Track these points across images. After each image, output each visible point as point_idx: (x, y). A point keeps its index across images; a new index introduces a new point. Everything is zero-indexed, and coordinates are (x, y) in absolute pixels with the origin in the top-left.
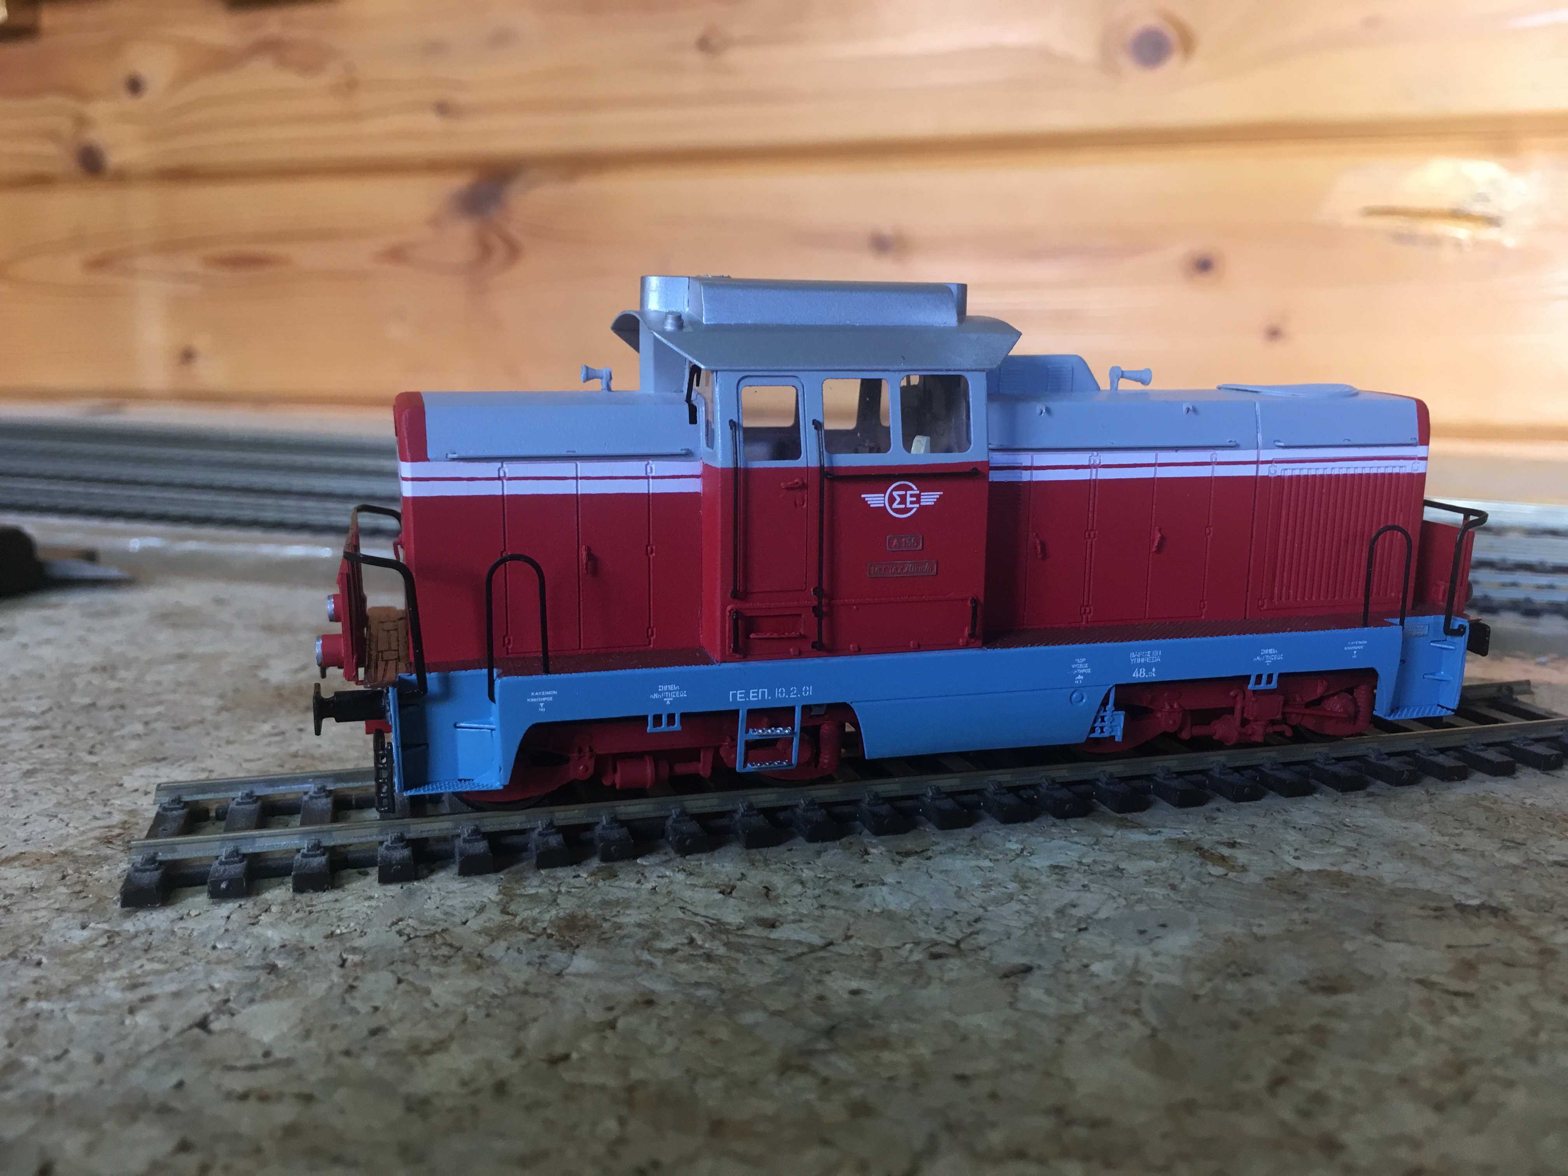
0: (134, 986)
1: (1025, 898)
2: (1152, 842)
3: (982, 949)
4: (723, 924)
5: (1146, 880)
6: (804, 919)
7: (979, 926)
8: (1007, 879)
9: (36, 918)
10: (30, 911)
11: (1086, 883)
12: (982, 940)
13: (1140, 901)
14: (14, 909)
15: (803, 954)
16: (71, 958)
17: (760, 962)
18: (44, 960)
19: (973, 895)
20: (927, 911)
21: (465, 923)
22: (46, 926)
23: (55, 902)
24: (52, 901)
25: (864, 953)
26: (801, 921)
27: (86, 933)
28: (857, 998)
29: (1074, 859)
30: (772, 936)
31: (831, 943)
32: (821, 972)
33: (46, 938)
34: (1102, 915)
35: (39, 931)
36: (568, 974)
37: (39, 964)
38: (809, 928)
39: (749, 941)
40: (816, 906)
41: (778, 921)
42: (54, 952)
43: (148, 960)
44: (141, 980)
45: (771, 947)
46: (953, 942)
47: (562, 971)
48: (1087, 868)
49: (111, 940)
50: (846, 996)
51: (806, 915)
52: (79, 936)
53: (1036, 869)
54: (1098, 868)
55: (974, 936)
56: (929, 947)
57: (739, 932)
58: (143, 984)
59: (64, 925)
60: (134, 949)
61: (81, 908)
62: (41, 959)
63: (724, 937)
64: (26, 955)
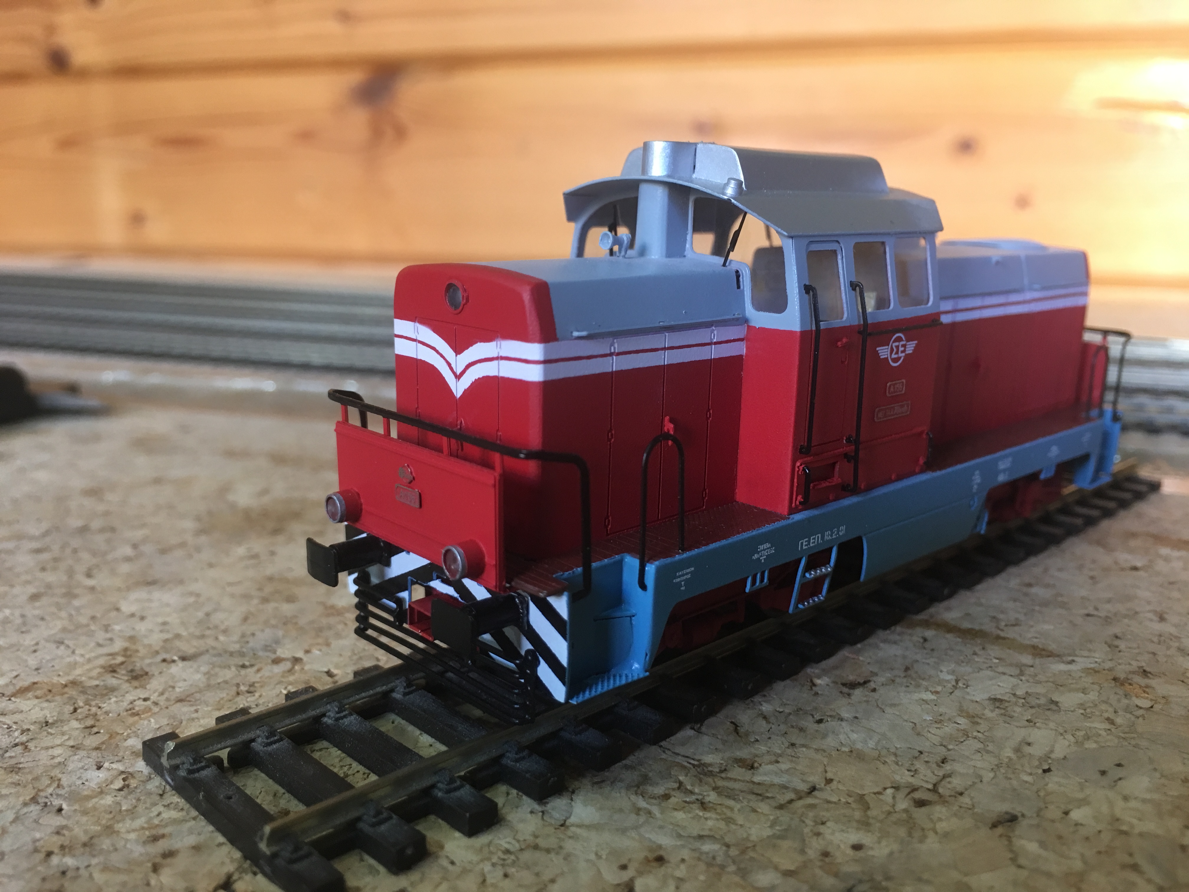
0: (155, 839)
1: (980, 735)
2: (1069, 671)
3: (961, 794)
4: (705, 765)
5: (1082, 714)
6: (780, 759)
7: (948, 767)
8: (955, 714)
9: (53, 757)
10: (47, 748)
11: (1029, 717)
12: (957, 783)
13: (1087, 738)
14: (31, 745)
15: (791, 801)
16: (90, 804)
17: (754, 811)
18: (64, 806)
19: (930, 732)
20: (893, 750)
22: (63, 764)
23: (69, 739)
24: (66, 737)
25: (850, 800)
26: (778, 762)
27: (102, 775)
28: (860, 854)
29: (1008, 691)
30: (757, 779)
31: (813, 789)
32: (816, 823)
33: (64, 782)
34: (1058, 753)
35: (56, 772)
36: (573, 825)
37: (60, 810)
38: (787, 770)
39: (737, 786)
40: (787, 744)
41: (756, 761)
42: (74, 797)
43: (165, 806)
44: (161, 831)
45: (760, 792)
46: (930, 786)
47: (565, 821)
48: (1023, 701)
49: (126, 783)
50: (850, 852)
51: (780, 755)
52: (96, 777)
53: (977, 702)
54: (1034, 701)
55: (948, 780)
56: (909, 793)
57: (723, 775)
58: (163, 836)
59: (80, 765)
60: (149, 794)
61: (94, 745)
62: (61, 805)
63: (710, 780)
64: (47, 800)
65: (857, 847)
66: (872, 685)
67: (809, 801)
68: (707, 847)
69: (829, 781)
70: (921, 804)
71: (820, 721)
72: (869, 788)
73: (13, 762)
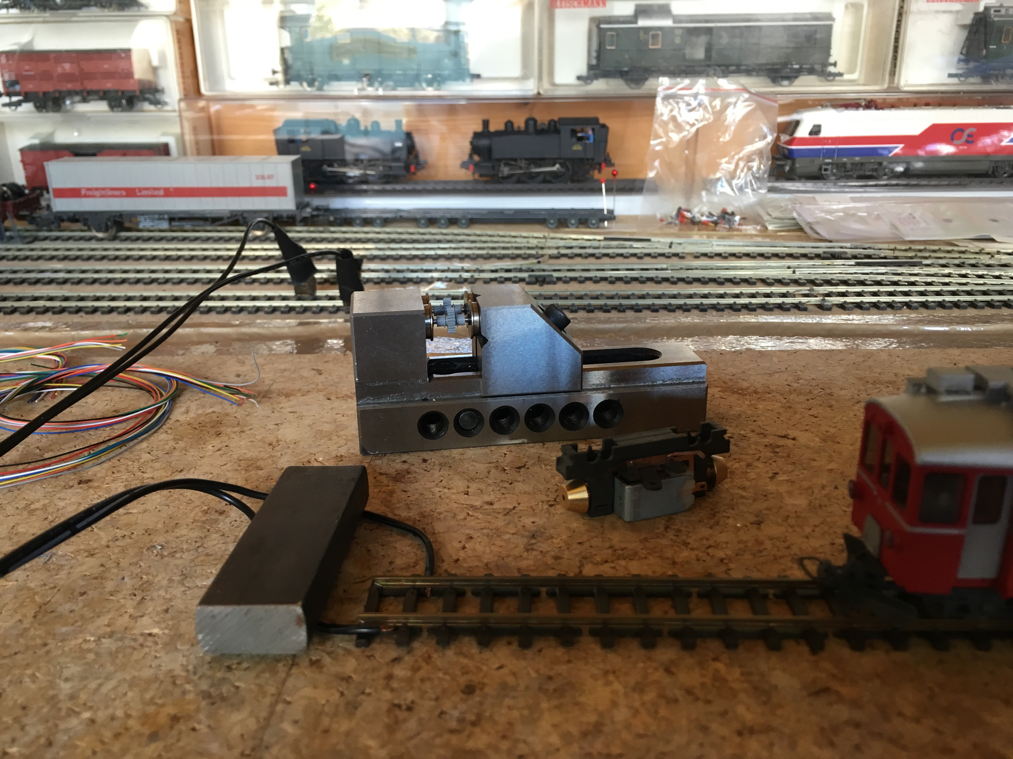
65: (533, 522)
66: (527, 466)
67: (514, 511)
68: (485, 531)
69: (519, 504)
70: (551, 506)
71: (511, 484)
72: (533, 504)
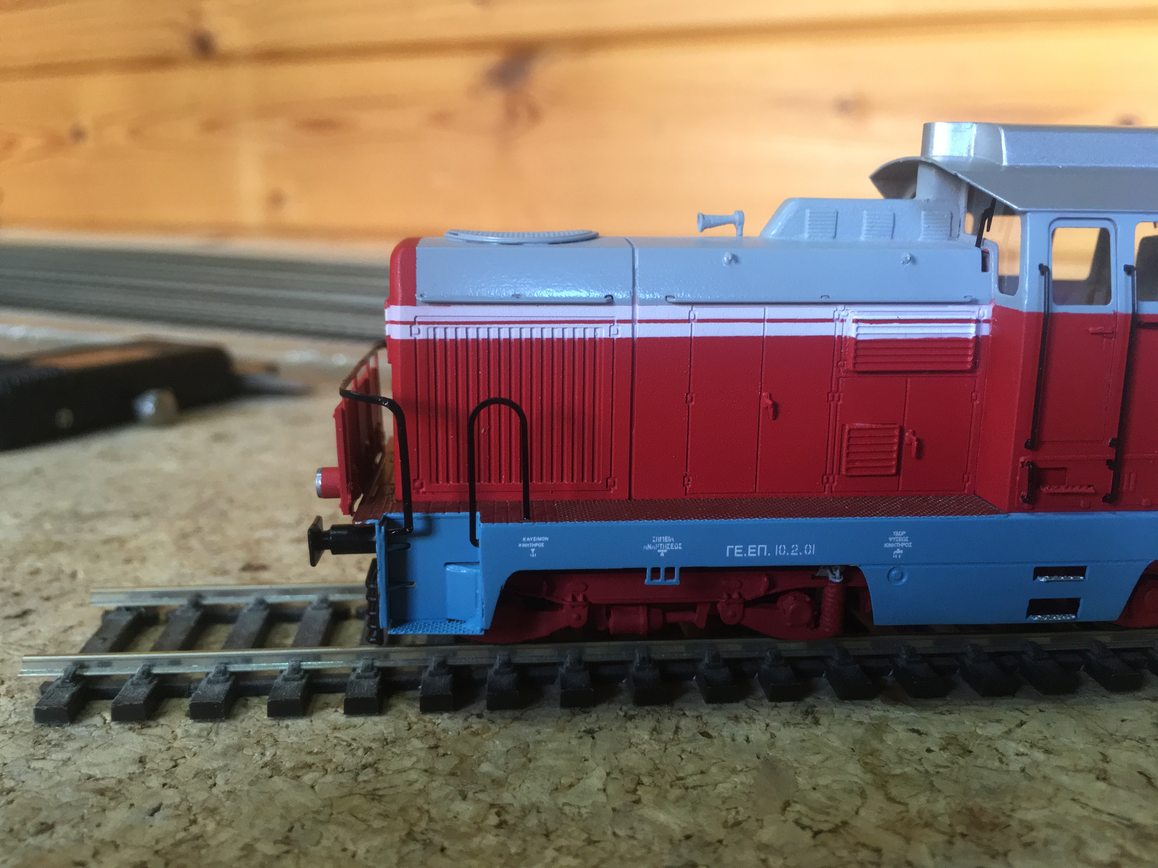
16: (474, 844)
21: (857, 813)
22: (424, 792)
27: (471, 807)
33: (434, 814)
37: (443, 849)
42: (452, 833)
49: (502, 818)
52: (466, 810)
61: (447, 770)
62: (442, 843)
64: (424, 837)
73: (370, 787)
